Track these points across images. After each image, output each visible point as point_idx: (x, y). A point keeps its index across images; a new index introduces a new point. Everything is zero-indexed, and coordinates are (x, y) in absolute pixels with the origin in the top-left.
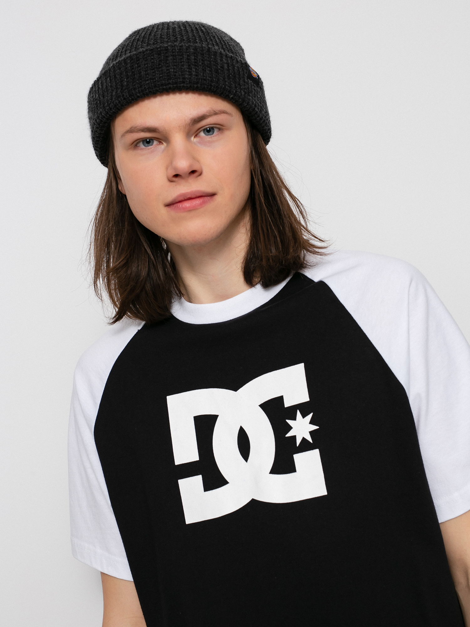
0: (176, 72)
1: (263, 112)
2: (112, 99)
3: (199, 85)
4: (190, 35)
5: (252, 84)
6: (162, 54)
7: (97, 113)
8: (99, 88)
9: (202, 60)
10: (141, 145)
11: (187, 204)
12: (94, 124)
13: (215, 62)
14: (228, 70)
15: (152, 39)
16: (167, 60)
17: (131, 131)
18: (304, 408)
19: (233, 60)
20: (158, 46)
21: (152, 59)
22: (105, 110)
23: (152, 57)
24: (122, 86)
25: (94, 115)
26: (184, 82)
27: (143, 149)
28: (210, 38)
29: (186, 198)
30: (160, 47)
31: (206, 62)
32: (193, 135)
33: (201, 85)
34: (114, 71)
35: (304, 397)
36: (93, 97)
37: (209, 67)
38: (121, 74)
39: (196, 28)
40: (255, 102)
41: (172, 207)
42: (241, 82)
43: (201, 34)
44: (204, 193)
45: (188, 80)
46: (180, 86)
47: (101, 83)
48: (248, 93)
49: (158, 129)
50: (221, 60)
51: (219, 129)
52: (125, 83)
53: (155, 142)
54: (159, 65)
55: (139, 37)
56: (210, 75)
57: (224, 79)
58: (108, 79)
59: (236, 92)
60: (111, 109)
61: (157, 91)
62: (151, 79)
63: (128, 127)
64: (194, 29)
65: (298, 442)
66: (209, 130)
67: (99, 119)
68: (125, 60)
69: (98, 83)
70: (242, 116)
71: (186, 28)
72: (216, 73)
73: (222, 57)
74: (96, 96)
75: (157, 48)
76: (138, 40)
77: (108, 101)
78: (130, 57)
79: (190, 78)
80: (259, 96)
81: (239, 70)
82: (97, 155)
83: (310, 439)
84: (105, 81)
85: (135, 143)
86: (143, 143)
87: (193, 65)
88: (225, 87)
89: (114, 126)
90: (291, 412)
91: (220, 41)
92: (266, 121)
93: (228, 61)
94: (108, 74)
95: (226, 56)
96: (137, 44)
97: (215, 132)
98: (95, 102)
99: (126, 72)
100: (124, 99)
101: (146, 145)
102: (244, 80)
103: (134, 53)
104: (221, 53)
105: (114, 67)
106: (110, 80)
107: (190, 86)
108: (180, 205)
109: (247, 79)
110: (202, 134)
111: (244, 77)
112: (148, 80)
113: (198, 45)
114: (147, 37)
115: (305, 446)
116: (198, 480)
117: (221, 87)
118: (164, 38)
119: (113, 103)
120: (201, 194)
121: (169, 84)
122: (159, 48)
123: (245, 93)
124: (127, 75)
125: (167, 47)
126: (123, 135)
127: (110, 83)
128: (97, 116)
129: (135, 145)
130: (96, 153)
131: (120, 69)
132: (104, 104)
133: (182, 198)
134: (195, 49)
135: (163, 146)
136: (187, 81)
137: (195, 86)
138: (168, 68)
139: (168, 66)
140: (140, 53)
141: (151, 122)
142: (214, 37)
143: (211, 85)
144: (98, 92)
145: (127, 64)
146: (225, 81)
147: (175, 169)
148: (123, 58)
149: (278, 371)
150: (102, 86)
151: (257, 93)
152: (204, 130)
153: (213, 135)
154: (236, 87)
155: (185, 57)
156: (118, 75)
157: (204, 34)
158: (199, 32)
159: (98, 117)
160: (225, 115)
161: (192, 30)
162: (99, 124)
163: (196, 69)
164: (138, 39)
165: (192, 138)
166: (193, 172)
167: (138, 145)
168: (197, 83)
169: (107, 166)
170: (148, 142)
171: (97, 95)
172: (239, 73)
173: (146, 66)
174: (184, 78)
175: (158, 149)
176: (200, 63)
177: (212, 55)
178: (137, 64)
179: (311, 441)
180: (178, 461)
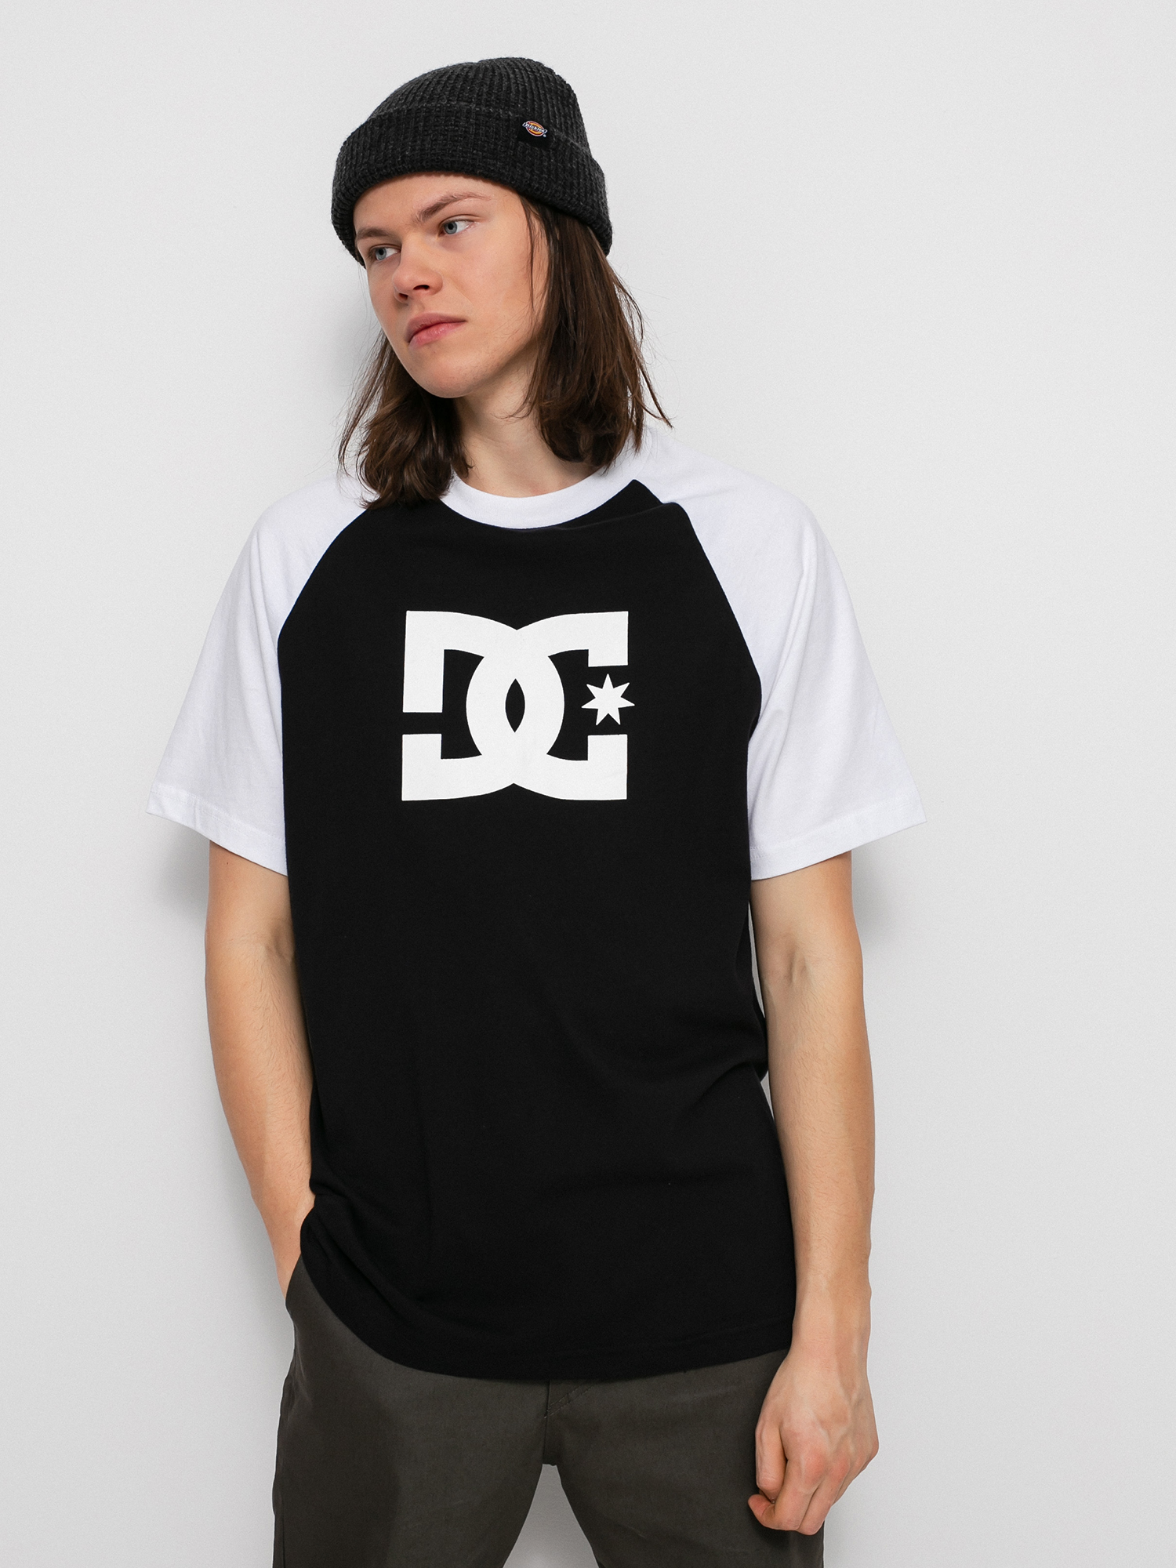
5: (527, 147)
9: (435, 126)
11: (423, 336)
13: (456, 126)
16: (388, 133)
27: (380, 261)
29: (420, 327)
32: (435, 233)
35: (622, 660)
42: (501, 149)
44: (442, 318)
48: (513, 163)
50: (467, 122)
51: (470, 220)
59: (486, 164)
65: (599, 719)
66: (451, 226)
70: (516, 197)
73: (470, 117)
81: (498, 131)
83: (617, 718)
85: (372, 253)
87: (420, 135)
90: (598, 676)
93: (478, 120)
95: (478, 113)
102: (507, 144)
109: (517, 142)
111: (508, 141)
115: (608, 727)
116: (436, 740)
117: (458, 161)
120: (439, 320)
123: (506, 164)
129: (373, 257)
137: (419, 165)
139: (387, 142)
147: (398, 285)
149: (586, 614)
152: (444, 226)
153: (458, 232)
154: (486, 158)
160: (471, 199)
166: (422, 287)
168: (422, 161)
172: (499, 136)
176: (431, 131)
179: (618, 721)
180: (409, 707)
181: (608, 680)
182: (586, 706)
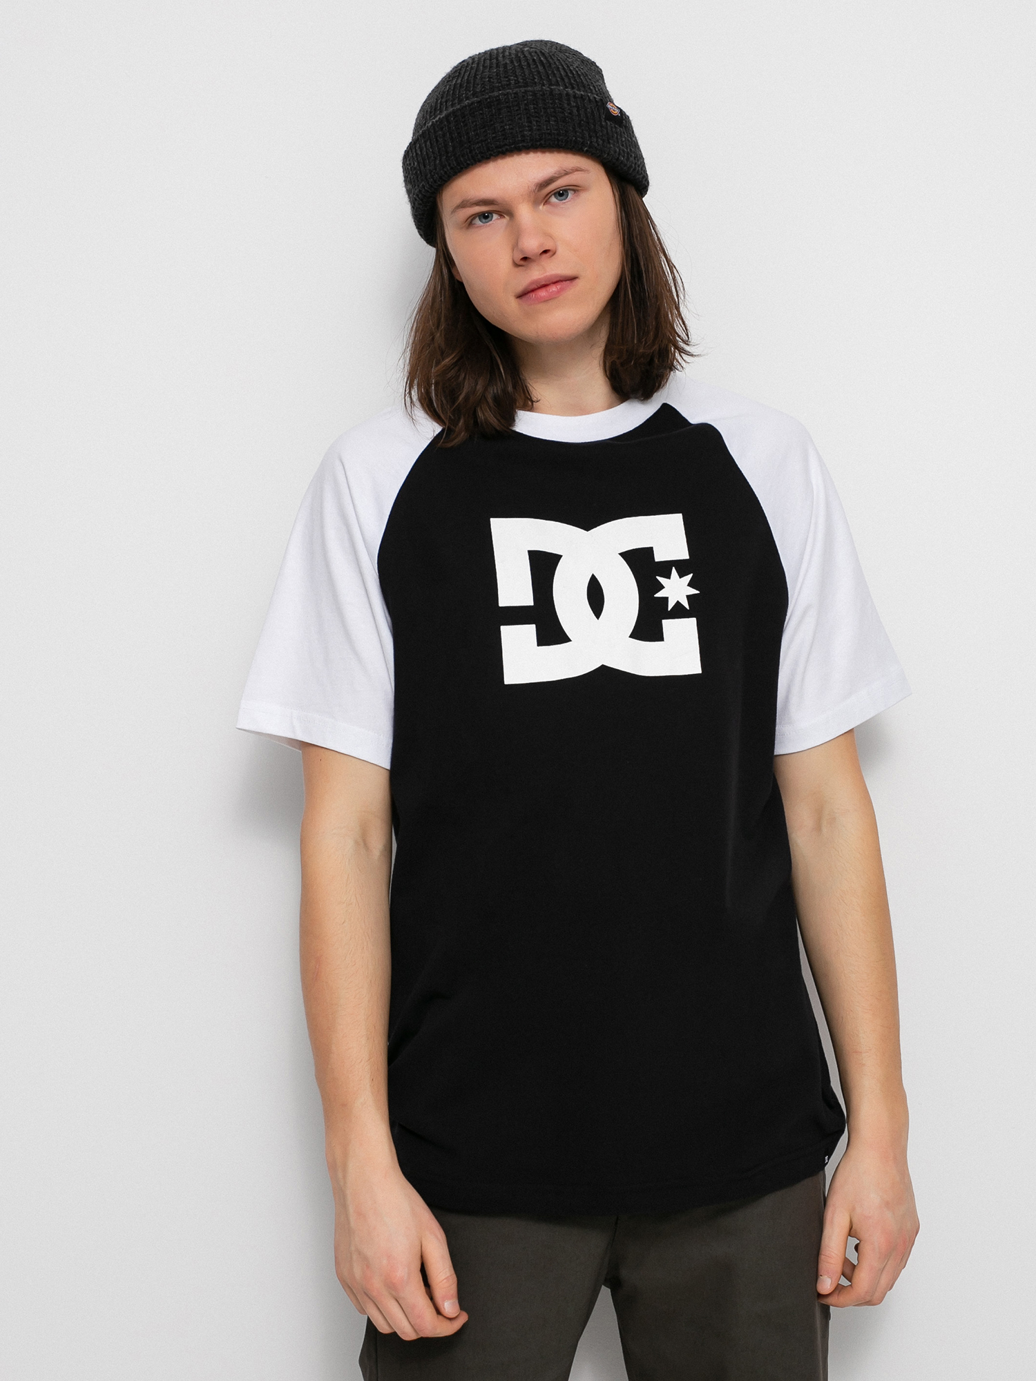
0: (512, 129)
1: (632, 159)
2: (436, 169)
3: (543, 142)
4: (527, 72)
5: (613, 126)
6: (493, 107)
7: (418, 186)
8: (417, 154)
9: (544, 108)
10: (477, 222)
11: (542, 293)
12: (416, 199)
13: (561, 108)
14: (579, 115)
15: (478, 85)
16: (500, 114)
17: (464, 205)
18: (682, 567)
19: (584, 100)
20: (487, 97)
21: (481, 114)
22: (428, 183)
23: (481, 112)
24: (447, 153)
25: (414, 186)
26: (524, 141)
27: (481, 226)
28: (553, 72)
29: (539, 286)
30: (489, 98)
31: (548, 111)
32: (541, 203)
33: (545, 141)
34: (435, 132)
35: (685, 555)
36: (410, 164)
37: (553, 116)
38: (444, 135)
39: (534, 60)
40: (618, 150)
41: (524, 298)
42: (598, 128)
43: (541, 68)
44: (561, 277)
45: (529, 138)
46: (519, 147)
47: (420, 147)
48: (608, 140)
49: (496, 201)
50: (569, 104)
51: (574, 191)
52: (451, 149)
53: (495, 216)
54: (491, 121)
55: (461, 81)
56: (556, 127)
57: (574, 129)
58: (428, 143)
59: (591, 142)
60: (435, 182)
61: (491, 155)
62: (482, 141)
63: (457, 201)
64: (531, 61)
65: (671, 605)
66: (561, 194)
67: (421, 194)
68: (447, 117)
69: (415, 147)
70: (603, 169)
71: (521, 63)
72: (563, 122)
73: (569, 100)
74: (414, 164)
75: (486, 99)
76: (461, 85)
77: (431, 171)
78: (454, 112)
79: (531, 135)
80: (624, 139)
81: (593, 112)
82: (421, 235)
83: (686, 604)
84: (424, 145)
85: (470, 220)
86: (480, 219)
87: (533, 116)
88: (576, 139)
89: (441, 202)
90: (665, 568)
91: (567, 73)
92: (637, 168)
93: (577, 103)
94: (428, 136)
95: (575, 97)
96: (459, 92)
97: (570, 194)
98: (414, 172)
99: (450, 134)
100: (452, 168)
101: (484, 220)
102: (601, 124)
103: (458, 107)
104: (568, 94)
105: (434, 127)
106: (430, 143)
107: (532, 145)
108: (533, 295)
109: (605, 121)
110: (553, 200)
111: (601, 121)
112: (478, 143)
113: (538, 88)
114: (472, 81)
115: (679, 612)
116: (531, 630)
117: (571, 140)
118: (493, 82)
119: (438, 174)
120: (558, 279)
121: (506, 145)
122: (487, 99)
123: (604, 141)
124: (452, 137)
125: (498, 96)
126: (454, 211)
127: (431, 147)
128: (418, 190)
129: (469, 223)
130: (419, 232)
131: (442, 129)
132: (426, 176)
133: (534, 286)
134: (534, 94)
135: (506, 220)
136: (527, 139)
137: (538, 143)
138: (502, 125)
139: (501, 122)
140: (466, 106)
141: (486, 192)
142: (558, 69)
143: (558, 140)
144: (417, 159)
145: (450, 123)
146: (576, 132)
147: (522, 251)
148: (443, 115)
150: (421, 151)
151: (621, 136)
152: (555, 194)
153: (567, 200)
154: (590, 137)
155: (522, 107)
156: (440, 137)
157: (544, 68)
158: (537, 66)
159: (420, 191)
160: (578, 173)
161: (529, 65)
162: (422, 200)
163: (537, 121)
164: (461, 83)
165: (541, 207)
166: (546, 252)
167: (473, 222)
168: (541, 139)
169: (434, 246)
170: (485, 216)
171: (416, 163)
172: (594, 116)
173: (474, 124)
174: (523, 136)
175: (498, 224)
176: (542, 113)
177: (556, 99)
178: (463, 122)
179: (687, 607)
180: (503, 602)
181: (674, 571)
182: (658, 595)
